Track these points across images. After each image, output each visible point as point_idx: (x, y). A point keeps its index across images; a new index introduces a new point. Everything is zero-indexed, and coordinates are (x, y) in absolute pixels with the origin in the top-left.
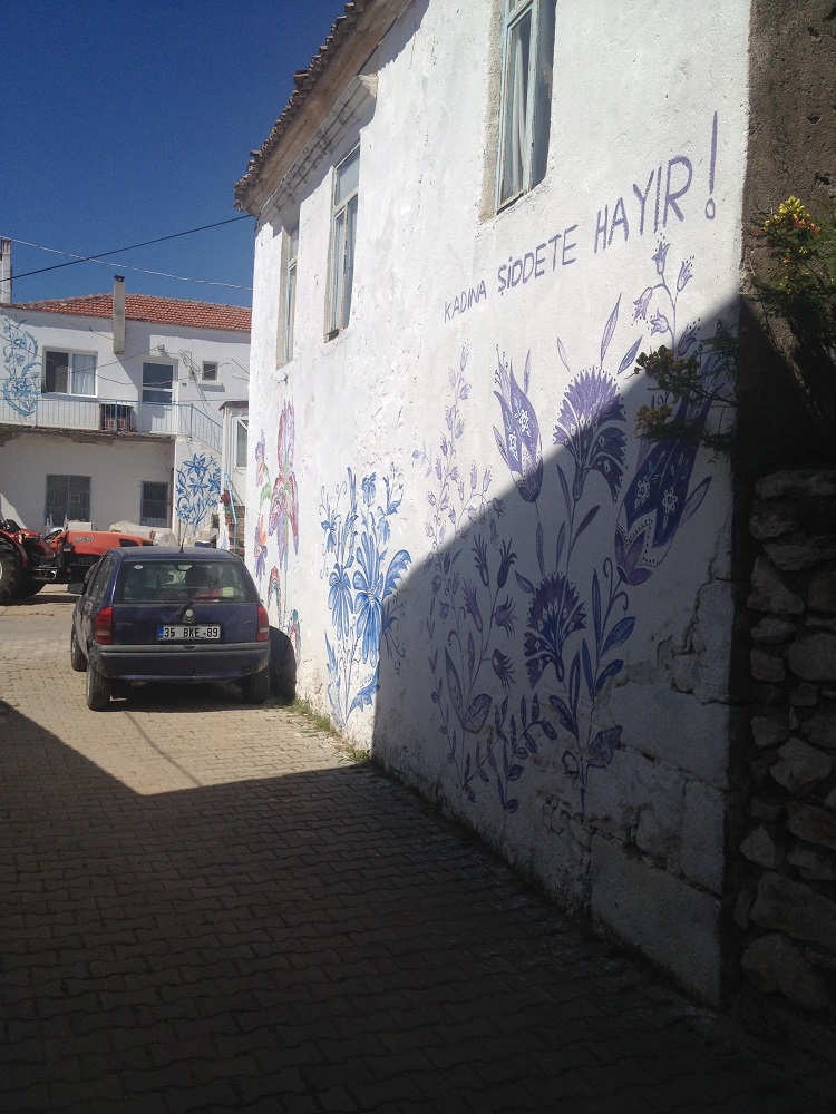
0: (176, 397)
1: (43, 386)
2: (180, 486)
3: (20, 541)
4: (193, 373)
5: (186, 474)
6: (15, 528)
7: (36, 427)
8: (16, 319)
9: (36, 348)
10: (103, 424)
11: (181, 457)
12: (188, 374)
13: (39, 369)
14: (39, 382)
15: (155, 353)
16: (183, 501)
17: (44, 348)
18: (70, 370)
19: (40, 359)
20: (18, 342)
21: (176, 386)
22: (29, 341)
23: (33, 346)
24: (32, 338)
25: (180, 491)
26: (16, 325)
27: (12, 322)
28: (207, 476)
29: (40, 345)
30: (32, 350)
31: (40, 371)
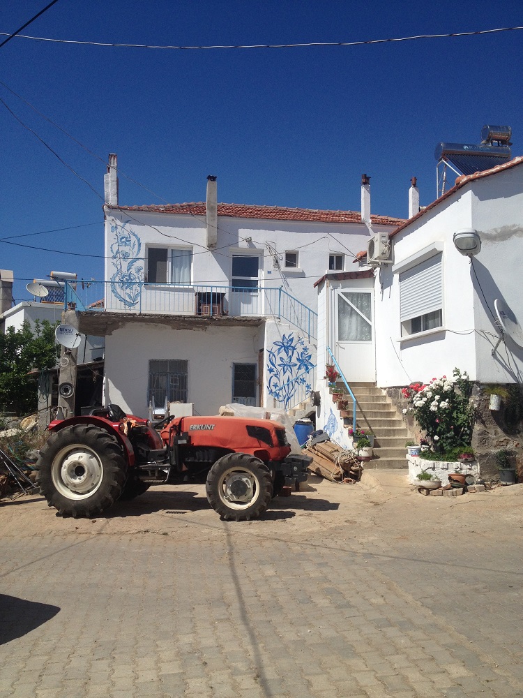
0: (261, 284)
1: (145, 279)
2: (270, 365)
3: (125, 431)
4: (277, 262)
5: (276, 354)
6: (120, 415)
7: (140, 314)
8: (121, 220)
9: (140, 245)
10: (199, 310)
11: (270, 338)
12: (272, 263)
13: (142, 264)
14: (142, 276)
15: (243, 244)
16: (274, 380)
17: (146, 245)
18: (169, 264)
19: (143, 254)
20: (124, 240)
21: (262, 274)
22: (133, 239)
23: (136, 243)
24: (136, 236)
25: (271, 370)
26: (122, 224)
27: (118, 222)
28: (295, 356)
29: (143, 242)
30: (136, 247)
31: (143, 266)
